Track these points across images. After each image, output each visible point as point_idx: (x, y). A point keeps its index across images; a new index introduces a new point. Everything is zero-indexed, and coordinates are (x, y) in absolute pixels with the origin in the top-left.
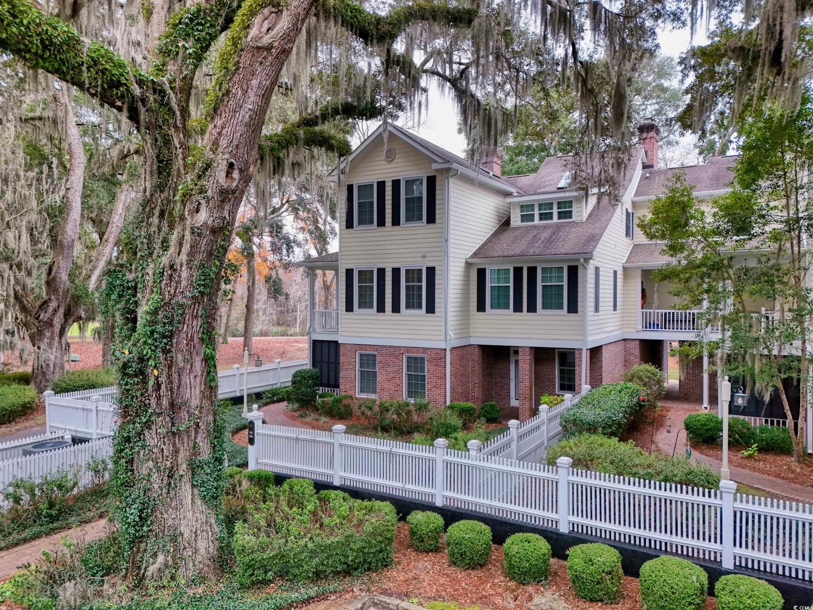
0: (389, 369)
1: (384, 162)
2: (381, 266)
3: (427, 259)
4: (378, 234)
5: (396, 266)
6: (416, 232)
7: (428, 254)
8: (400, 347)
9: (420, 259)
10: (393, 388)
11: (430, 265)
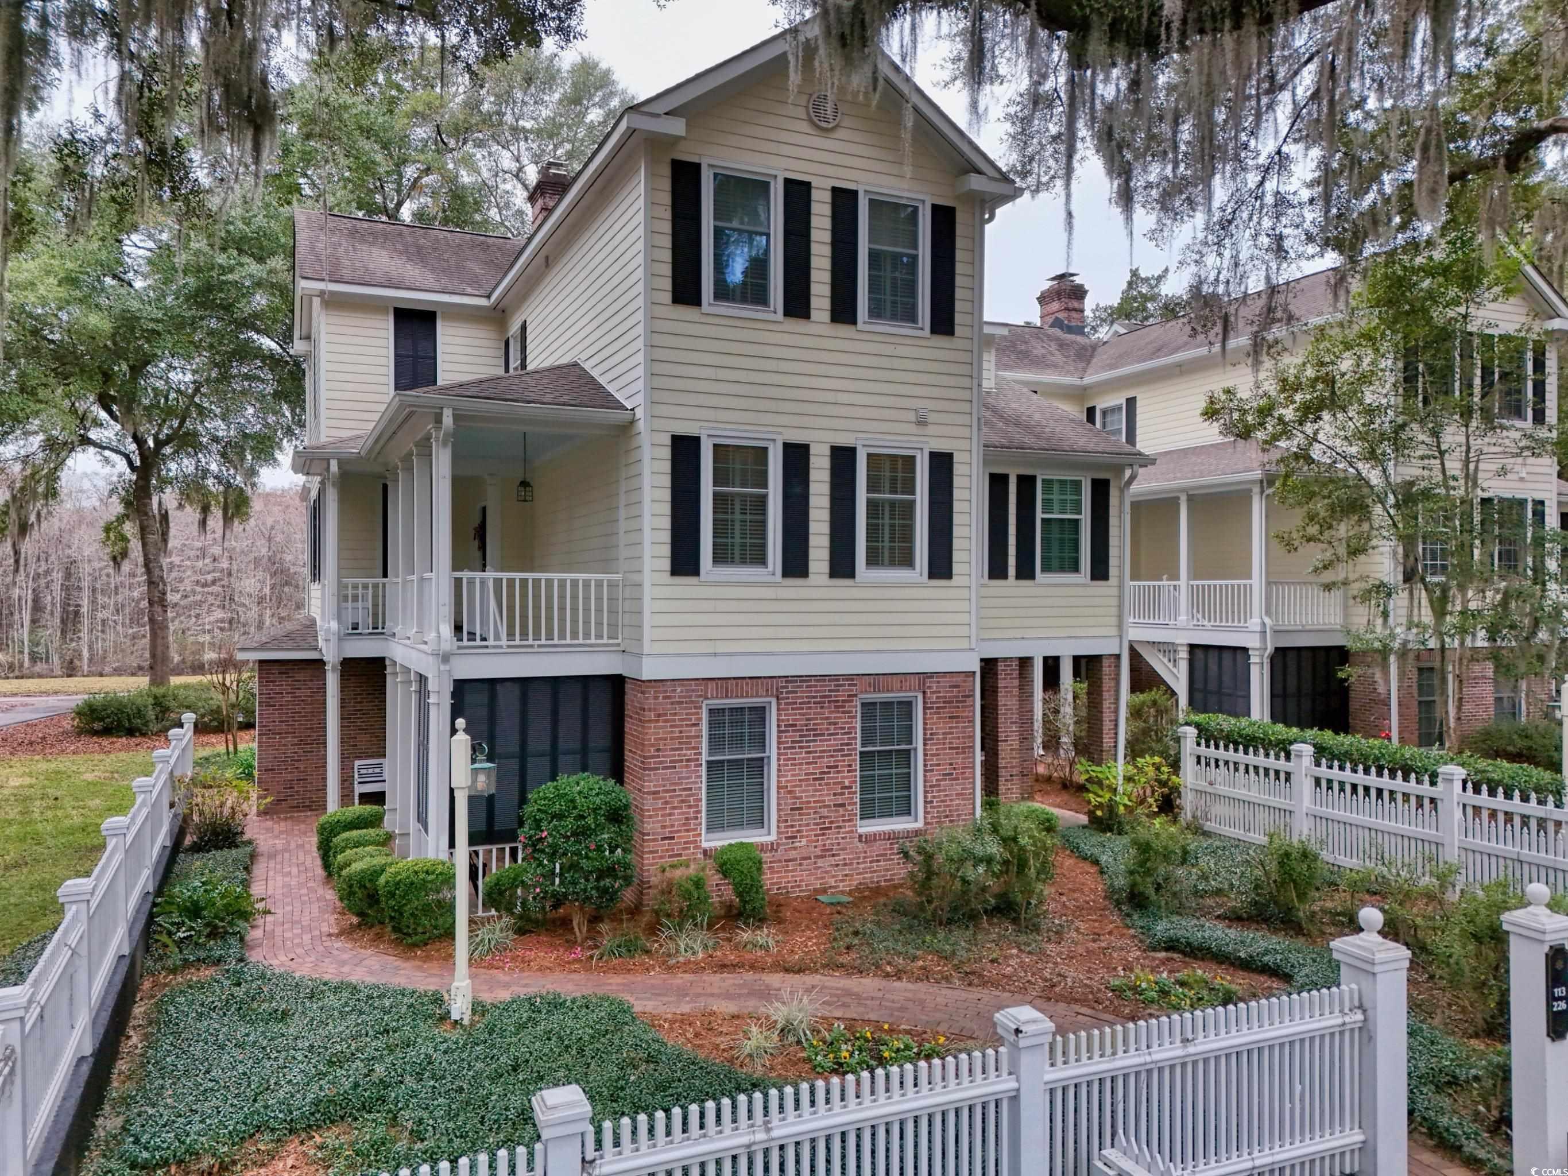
0: (819, 745)
1: (805, 127)
2: (796, 437)
3: (931, 430)
4: (787, 339)
5: (844, 440)
6: (901, 351)
7: (932, 417)
8: (850, 677)
9: (913, 429)
10: (829, 800)
11: (942, 446)
